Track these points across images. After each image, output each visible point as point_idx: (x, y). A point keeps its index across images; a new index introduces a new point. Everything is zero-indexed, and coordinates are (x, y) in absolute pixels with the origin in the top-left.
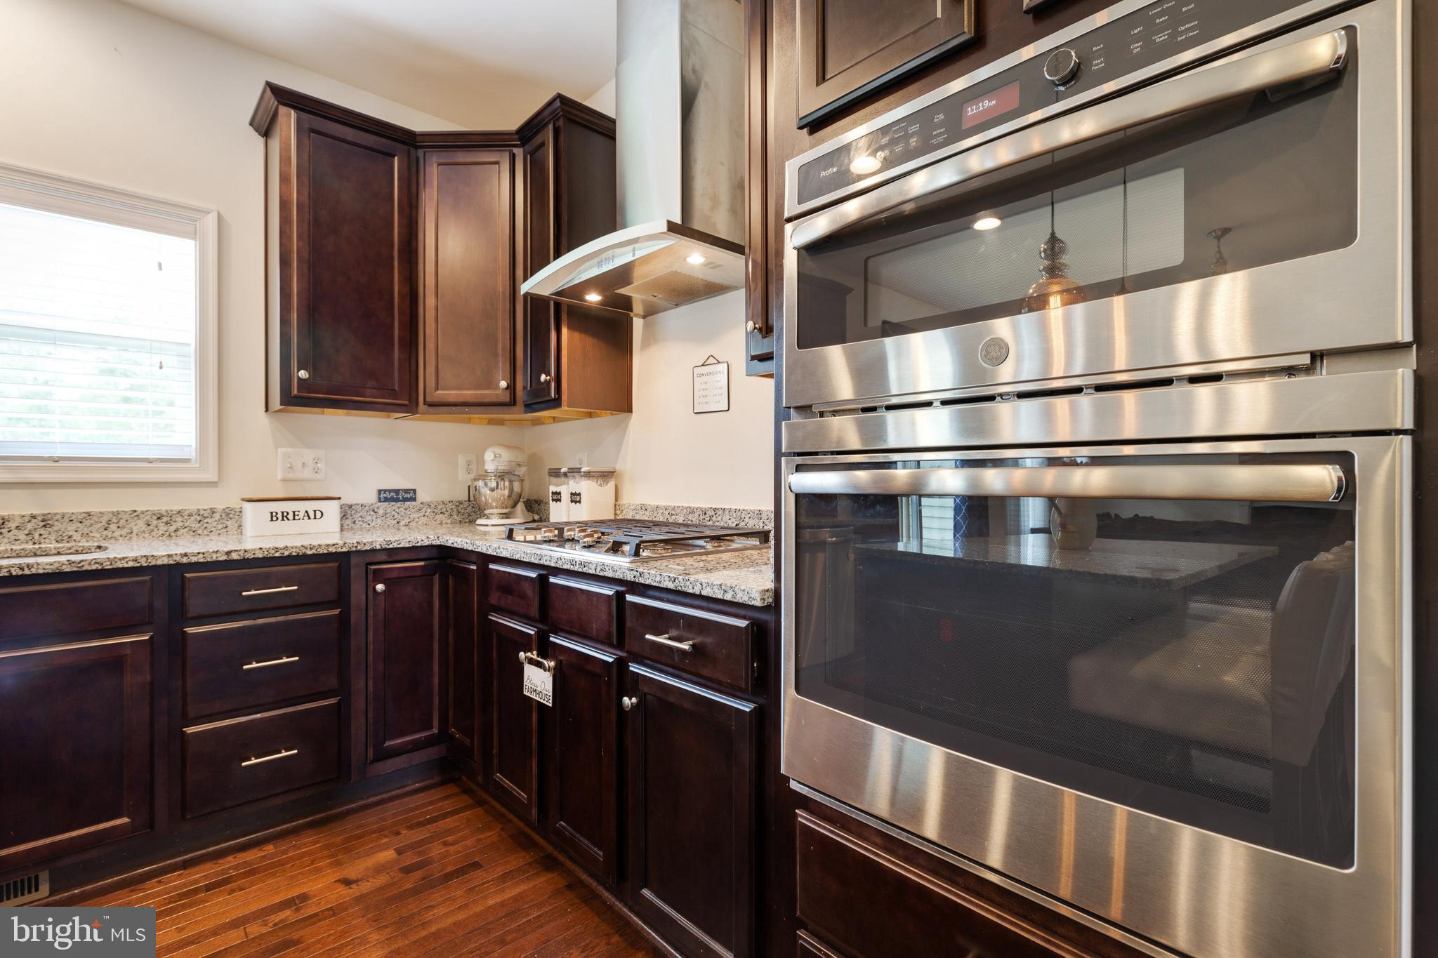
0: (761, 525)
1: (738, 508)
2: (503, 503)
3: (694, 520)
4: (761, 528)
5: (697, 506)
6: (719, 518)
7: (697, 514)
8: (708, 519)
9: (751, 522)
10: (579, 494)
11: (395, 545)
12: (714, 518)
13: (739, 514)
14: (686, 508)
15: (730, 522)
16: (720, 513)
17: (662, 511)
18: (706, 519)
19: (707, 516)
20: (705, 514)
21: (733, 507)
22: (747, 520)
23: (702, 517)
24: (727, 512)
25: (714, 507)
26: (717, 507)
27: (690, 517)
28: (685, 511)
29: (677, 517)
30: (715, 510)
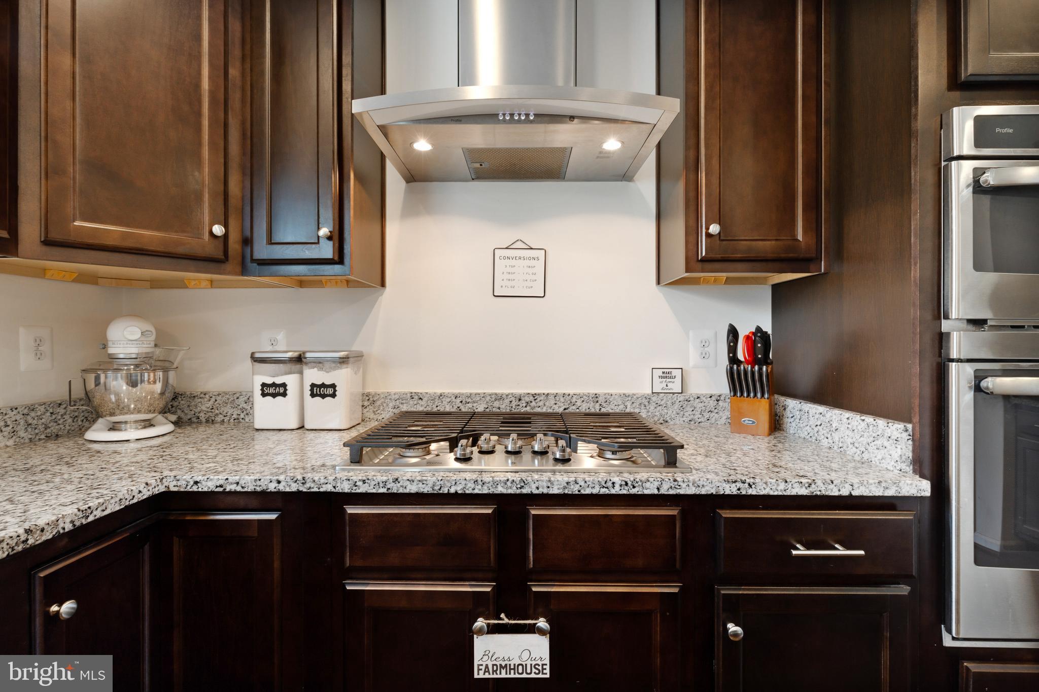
0: (597, 407)
1: (567, 392)
2: (151, 405)
3: (503, 406)
4: (598, 411)
5: (507, 391)
6: (541, 404)
7: (507, 401)
8: (524, 405)
9: (584, 405)
10: (333, 386)
11: (99, 514)
12: (533, 404)
13: (568, 398)
14: (490, 395)
15: (556, 407)
16: (542, 398)
17: (449, 400)
18: (521, 405)
19: (523, 402)
20: (520, 400)
21: (561, 391)
22: (579, 404)
23: (514, 404)
24: (552, 397)
25: (533, 392)
26: (537, 392)
27: (496, 404)
28: (488, 398)
29: (475, 405)
30: (534, 395)
